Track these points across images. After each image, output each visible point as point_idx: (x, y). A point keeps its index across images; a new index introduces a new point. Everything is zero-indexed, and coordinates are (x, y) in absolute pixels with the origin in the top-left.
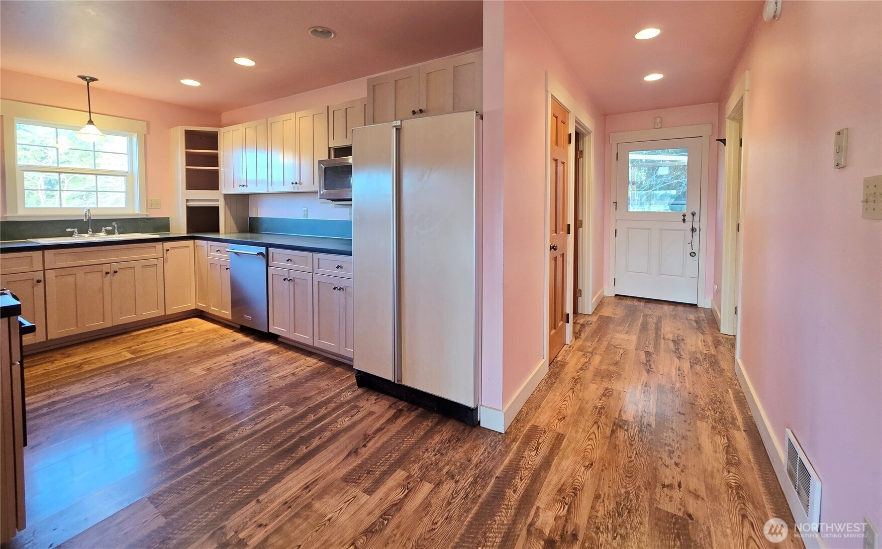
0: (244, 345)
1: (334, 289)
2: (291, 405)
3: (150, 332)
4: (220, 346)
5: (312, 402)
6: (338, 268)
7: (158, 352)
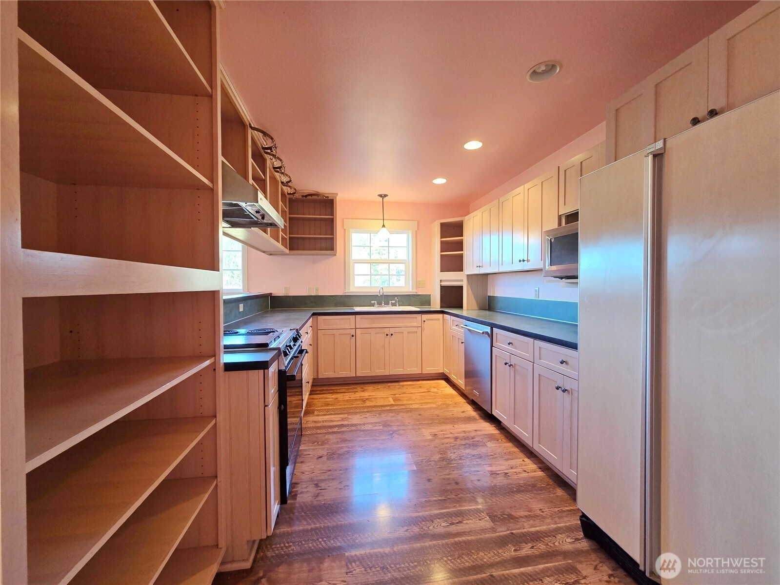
0: (470, 419)
1: (558, 388)
2: (493, 518)
3: (411, 385)
4: (451, 414)
5: (518, 527)
6: (562, 363)
7: (408, 404)
